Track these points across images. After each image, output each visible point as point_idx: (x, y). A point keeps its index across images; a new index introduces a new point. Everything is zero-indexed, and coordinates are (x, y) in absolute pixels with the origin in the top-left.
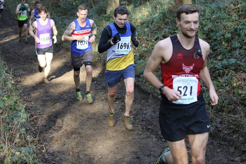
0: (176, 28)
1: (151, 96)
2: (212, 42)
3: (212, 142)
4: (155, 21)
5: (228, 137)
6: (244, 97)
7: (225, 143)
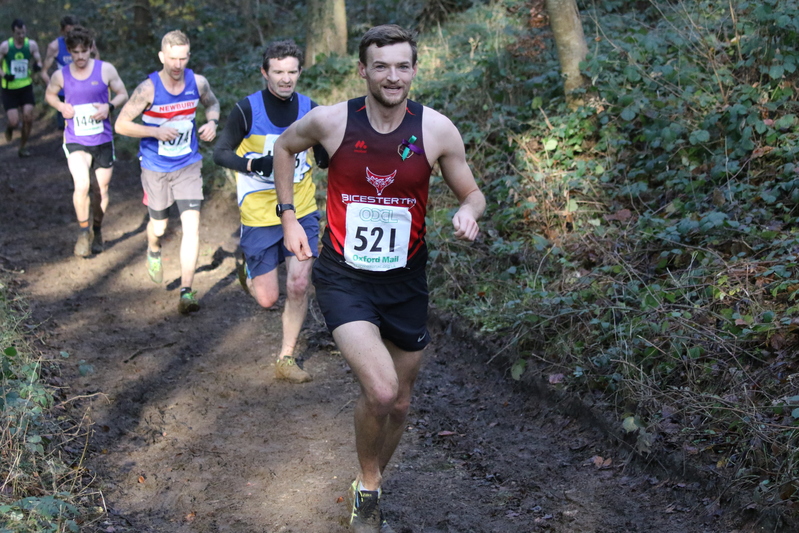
0: (531, 112)
1: (449, 332)
2: (646, 157)
3: (648, 481)
4: (463, 89)
5: (700, 467)
6: (751, 335)
7: (689, 486)
